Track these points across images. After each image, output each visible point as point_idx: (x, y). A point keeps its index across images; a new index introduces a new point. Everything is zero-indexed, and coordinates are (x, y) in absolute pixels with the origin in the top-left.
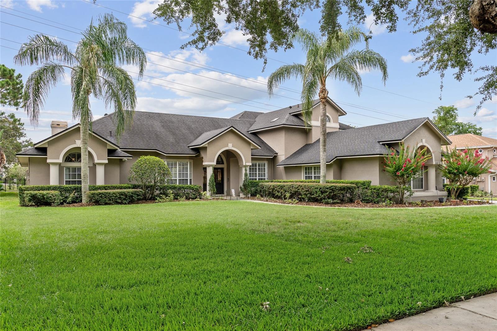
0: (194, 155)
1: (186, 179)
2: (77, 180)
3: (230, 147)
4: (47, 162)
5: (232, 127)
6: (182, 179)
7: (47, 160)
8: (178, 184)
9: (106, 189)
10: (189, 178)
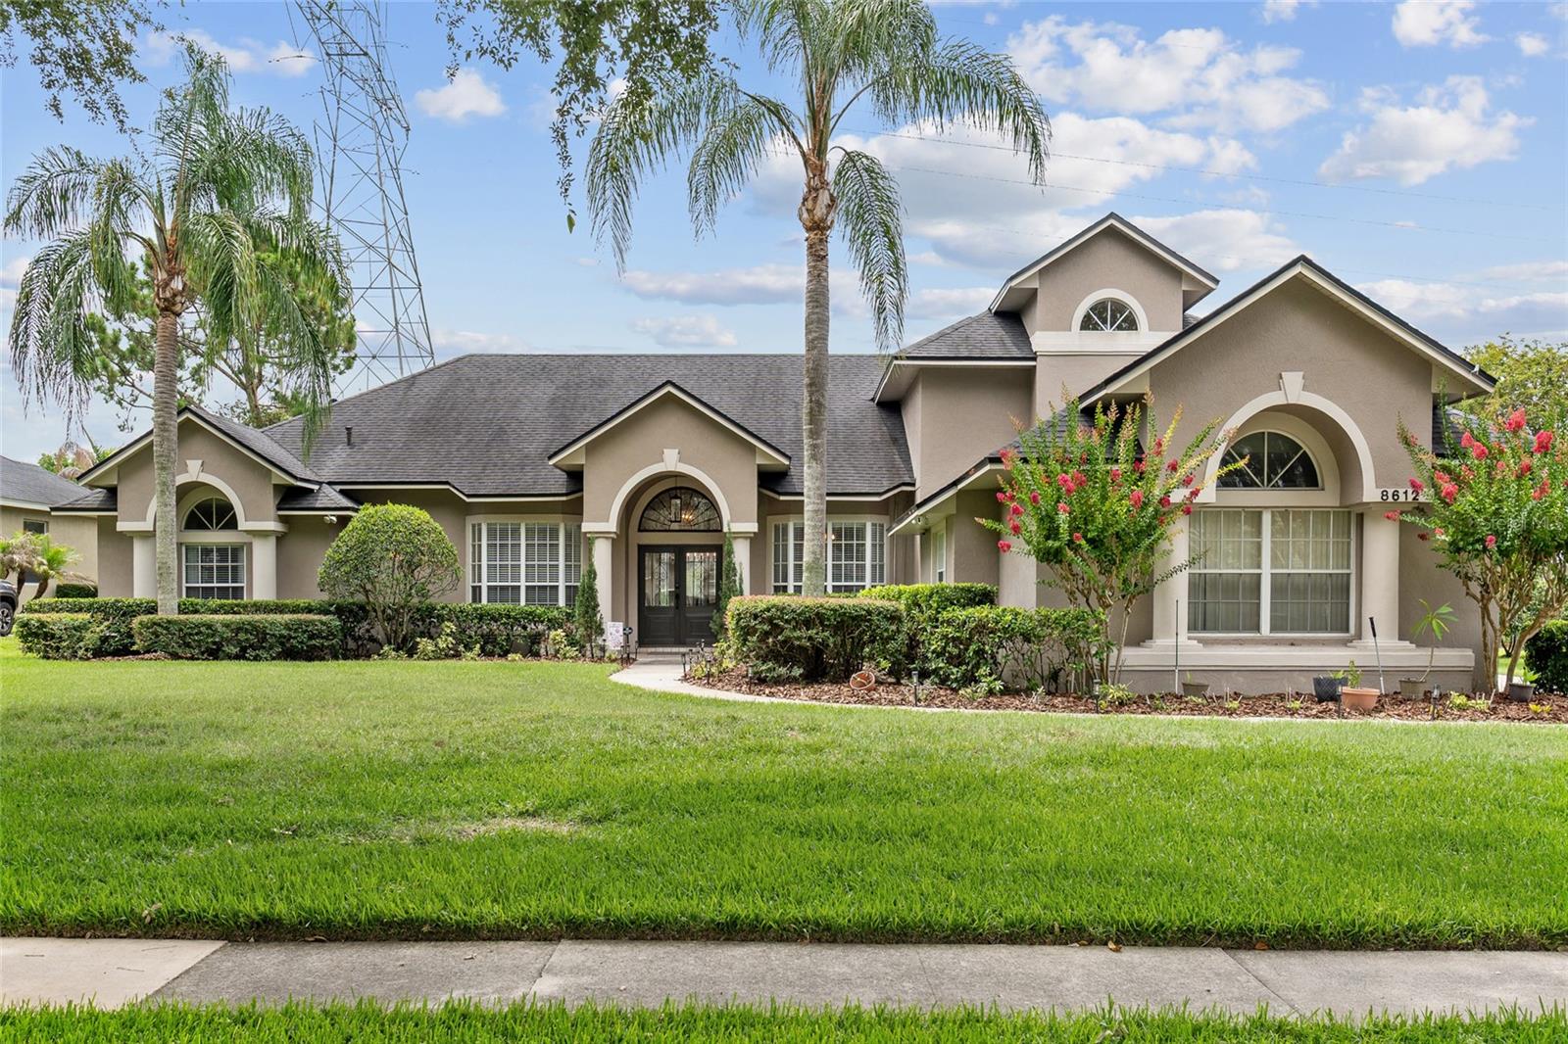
0: (564, 499)
1: (551, 587)
2: (215, 585)
3: (671, 461)
4: (118, 529)
5: (669, 382)
6: (539, 587)
7: (118, 524)
8: (523, 602)
9: (235, 613)
10: (562, 585)
